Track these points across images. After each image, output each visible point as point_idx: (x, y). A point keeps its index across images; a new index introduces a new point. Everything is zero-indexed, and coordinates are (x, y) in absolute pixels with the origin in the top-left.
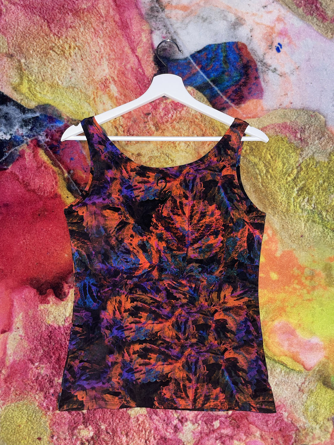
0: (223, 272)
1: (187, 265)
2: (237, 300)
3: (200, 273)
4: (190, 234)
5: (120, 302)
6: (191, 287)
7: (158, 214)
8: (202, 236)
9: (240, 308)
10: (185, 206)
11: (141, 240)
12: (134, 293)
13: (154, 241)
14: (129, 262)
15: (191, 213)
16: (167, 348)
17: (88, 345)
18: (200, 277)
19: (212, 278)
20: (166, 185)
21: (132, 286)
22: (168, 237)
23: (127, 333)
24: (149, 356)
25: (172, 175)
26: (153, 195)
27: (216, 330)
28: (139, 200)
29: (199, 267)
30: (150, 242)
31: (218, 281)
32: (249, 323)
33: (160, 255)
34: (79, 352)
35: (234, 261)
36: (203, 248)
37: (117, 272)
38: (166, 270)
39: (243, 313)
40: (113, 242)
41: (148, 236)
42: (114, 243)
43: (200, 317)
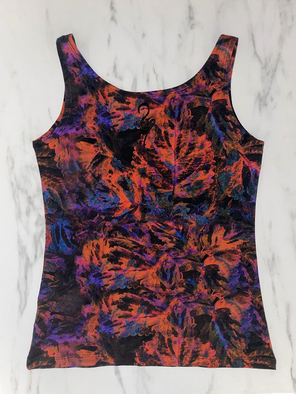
0: (215, 212)
1: (174, 204)
2: (231, 242)
3: (188, 213)
4: (177, 169)
5: (98, 246)
6: (178, 230)
7: (140, 146)
8: (190, 172)
9: (234, 252)
10: (171, 136)
11: (121, 176)
12: (113, 237)
13: (135, 177)
14: (107, 202)
15: (178, 145)
16: (150, 298)
17: (61, 295)
18: (188, 218)
19: (202, 219)
20: (148, 112)
21: (111, 228)
22: (152, 173)
23: (105, 281)
24: (130, 307)
25: (155, 100)
26: (134, 124)
27: (206, 277)
28: (118, 130)
29: (187, 206)
30: (131, 179)
31: (209, 223)
32: (244, 269)
33: (143, 193)
34: (51, 303)
35: (227, 199)
36: (192, 185)
37: (93, 213)
38: (150, 210)
39: (237, 257)
40: (89, 178)
41: (130, 172)
42: (91, 180)
43: (188, 263)
